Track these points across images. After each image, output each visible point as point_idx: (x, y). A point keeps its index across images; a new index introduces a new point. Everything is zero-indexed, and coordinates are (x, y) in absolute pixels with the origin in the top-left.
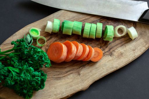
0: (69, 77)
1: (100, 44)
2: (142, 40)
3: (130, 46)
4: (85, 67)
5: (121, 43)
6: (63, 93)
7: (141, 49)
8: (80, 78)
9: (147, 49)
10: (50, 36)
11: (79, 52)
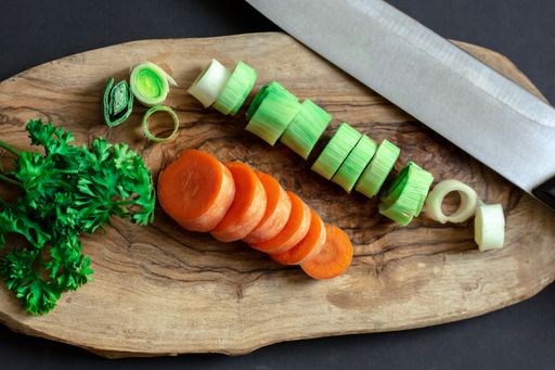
0: (199, 288)
1: (362, 215)
2: (511, 264)
3: (459, 268)
4: (268, 279)
5: (434, 244)
6: (157, 337)
7: (492, 292)
8: (238, 308)
9: (516, 302)
10: (199, 116)
11: (270, 228)
